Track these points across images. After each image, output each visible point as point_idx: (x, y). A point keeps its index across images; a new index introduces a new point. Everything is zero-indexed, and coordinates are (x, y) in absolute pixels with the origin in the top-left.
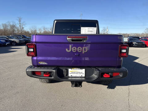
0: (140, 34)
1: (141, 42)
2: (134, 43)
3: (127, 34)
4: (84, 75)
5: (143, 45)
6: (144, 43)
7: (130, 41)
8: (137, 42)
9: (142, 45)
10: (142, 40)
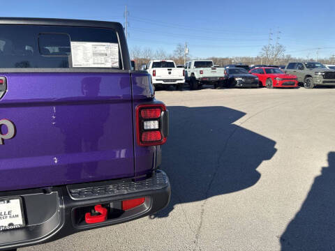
0: (252, 58)
1: (250, 78)
2: (237, 79)
3: (227, 59)
4: (19, 221)
5: (256, 82)
6: (257, 79)
7: (231, 76)
8: (243, 77)
9: (253, 83)
10: (254, 71)
